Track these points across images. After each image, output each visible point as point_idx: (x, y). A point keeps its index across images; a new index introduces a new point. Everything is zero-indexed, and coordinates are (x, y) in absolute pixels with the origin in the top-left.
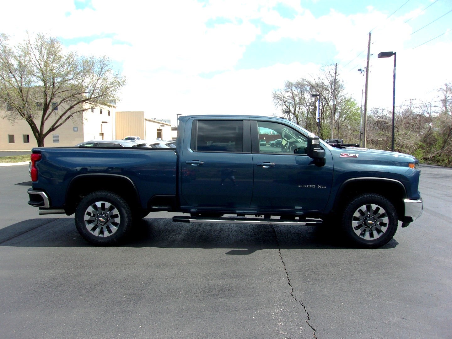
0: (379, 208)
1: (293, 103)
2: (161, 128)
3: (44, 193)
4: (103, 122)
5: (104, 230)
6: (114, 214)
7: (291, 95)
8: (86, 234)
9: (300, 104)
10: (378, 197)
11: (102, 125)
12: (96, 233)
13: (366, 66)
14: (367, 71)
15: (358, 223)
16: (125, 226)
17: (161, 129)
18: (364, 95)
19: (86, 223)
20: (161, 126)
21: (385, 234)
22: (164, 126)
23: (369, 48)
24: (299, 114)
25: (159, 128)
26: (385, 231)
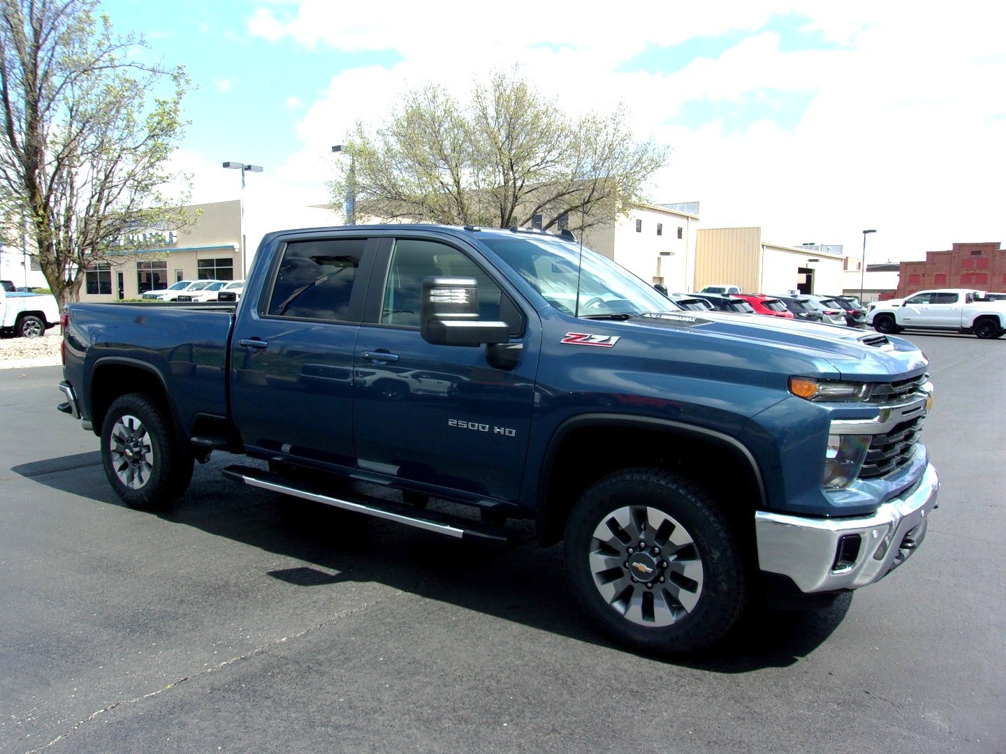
0: (673, 527)
2: (811, 266)
4: (662, 254)
10: (670, 485)
11: (659, 259)
15: (606, 562)
17: (809, 267)
20: (810, 260)
21: (690, 617)
22: (817, 261)
25: (804, 266)
26: (692, 609)
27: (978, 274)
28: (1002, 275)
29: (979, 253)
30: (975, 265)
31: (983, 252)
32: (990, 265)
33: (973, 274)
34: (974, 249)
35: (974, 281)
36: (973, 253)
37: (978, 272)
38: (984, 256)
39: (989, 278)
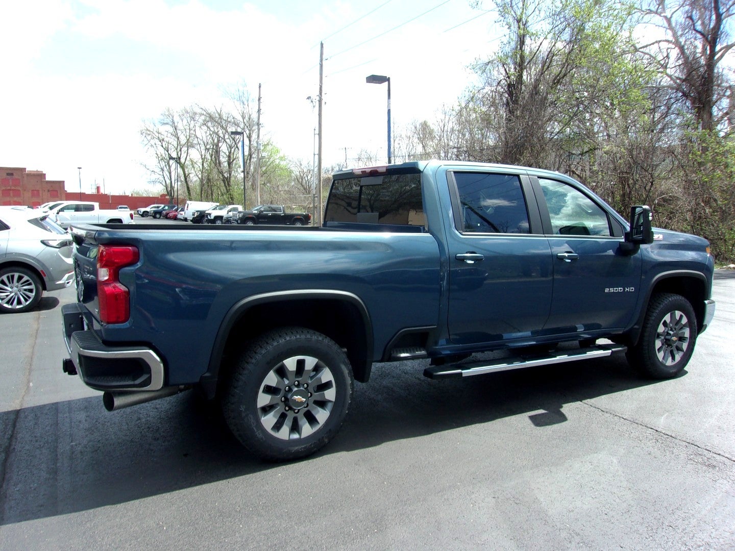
0: (683, 316)
1: (175, 143)
3: (151, 352)
5: (300, 423)
6: (323, 382)
7: (171, 130)
8: (264, 439)
9: (189, 145)
12: (284, 434)
13: (318, 94)
14: (320, 101)
15: (661, 342)
16: (348, 404)
18: (317, 136)
19: (259, 412)
23: (321, 66)
24: (187, 162)
26: (686, 350)
27: (13, 190)
28: (30, 191)
29: (12, 174)
30: (11, 183)
31: (14, 174)
32: (21, 183)
33: (10, 190)
34: (10, 172)
35: (11, 194)
36: (8, 174)
37: (13, 188)
38: (16, 176)
39: (22, 192)
